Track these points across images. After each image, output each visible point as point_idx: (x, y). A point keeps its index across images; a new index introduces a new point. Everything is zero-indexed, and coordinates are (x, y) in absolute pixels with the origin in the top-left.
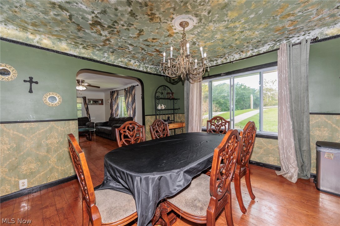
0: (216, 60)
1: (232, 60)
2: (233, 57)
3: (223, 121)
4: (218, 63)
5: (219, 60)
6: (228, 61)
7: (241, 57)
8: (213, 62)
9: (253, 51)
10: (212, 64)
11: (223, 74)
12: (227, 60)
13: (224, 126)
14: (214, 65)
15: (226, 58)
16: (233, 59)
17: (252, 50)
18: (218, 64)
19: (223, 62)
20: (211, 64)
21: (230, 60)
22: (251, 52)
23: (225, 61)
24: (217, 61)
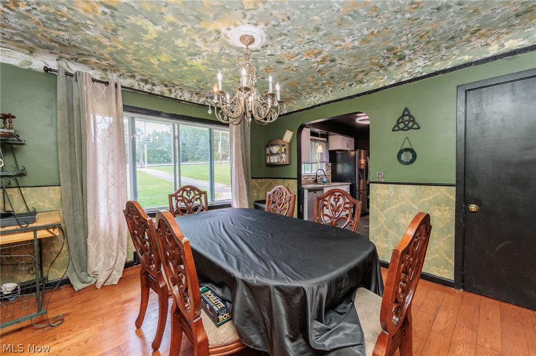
0: (153, 85)
1: (178, 98)
2: (181, 94)
3: (197, 193)
4: (153, 90)
5: (159, 87)
6: (173, 96)
7: (191, 99)
8: (146, 84)
9: (207, 100)
10: (141, 87)
11: (164, 113)
12: (170, 94)
13: (198, 200)
14: (145, 90)
15: (170, 90)
16: (181, 97)
17: (207, 98)
18: (153, 92)
19: (163, 93)
20: (139, 85)
21: (176, 97)
22: (204, 99)
23: (167, 94)
24: (154, 87)
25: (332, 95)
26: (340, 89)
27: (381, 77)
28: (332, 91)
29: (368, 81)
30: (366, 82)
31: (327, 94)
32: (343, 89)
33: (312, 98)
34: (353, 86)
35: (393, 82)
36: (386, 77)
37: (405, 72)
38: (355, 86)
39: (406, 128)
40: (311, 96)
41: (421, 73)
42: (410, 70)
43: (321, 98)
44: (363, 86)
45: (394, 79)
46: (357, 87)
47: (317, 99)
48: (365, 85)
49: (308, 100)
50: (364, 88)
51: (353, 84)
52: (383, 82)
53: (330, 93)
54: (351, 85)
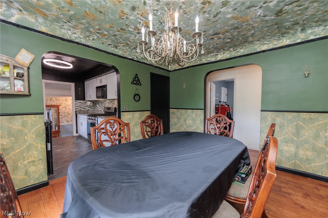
25: (92, 42)
26: (100, 42)
27: (126, 51)
28: (93, 39)
29: (120, 49)
30: (119, 49)
31: (88, 39)
32: (103, 43)
33: (70, 32)
34: (110, 46)
35: (130, 57)
36: (128, 53)
37: (136, 56)
38: (111, 47)
39: (137, 84)
40: (71, 30)
41: (141, 60)
42: (137, 56)
43: (80, 38)
44: (116, 50)
45: (131, 56)
46: (113, 49)
47: (75, 35)
48: (117, 50)
49: (63, 31)
50: (116, 51)
51: (111, 45)
52: (126, 55)
53: (91, 39)
54: (109, 45)
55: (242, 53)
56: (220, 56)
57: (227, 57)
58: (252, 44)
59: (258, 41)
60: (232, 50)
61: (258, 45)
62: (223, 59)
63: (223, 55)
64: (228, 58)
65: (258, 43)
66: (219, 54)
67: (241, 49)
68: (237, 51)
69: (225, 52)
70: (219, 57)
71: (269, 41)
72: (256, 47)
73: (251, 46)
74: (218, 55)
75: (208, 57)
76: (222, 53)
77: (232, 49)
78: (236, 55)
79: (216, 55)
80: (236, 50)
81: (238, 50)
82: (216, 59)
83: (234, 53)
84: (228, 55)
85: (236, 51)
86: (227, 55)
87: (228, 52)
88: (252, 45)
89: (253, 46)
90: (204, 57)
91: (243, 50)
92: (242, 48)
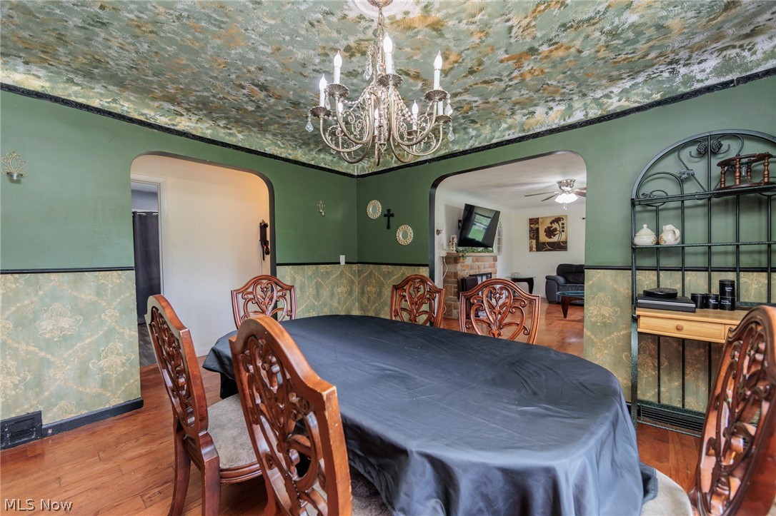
55: (239, 142)
56: (188, 124)
57: (205, 133)
58: (261, 134)
59: (275, 135)
60: (222, 125)
61: (269, 142)
62: (194, 132)
63: (197, 123)
64: (209, 137)
65: (270, 137)
66: (187, 116)
67: (240, 132)
68: (231, 132)
69: (204, 119)
70: (183, 123)
71: (283, 144)
72: (265, 143)
73: (257, 138)
74: (182, 115)
75: (148, 106)
76: (194, 118)
77: (222, 123)
78: (228, 140)
79: (177, 114)
80: (230, 129)
81: (234, 131)
82: (174, 125)
83: (225, 133)
84: (209, 132)
85: (229, 131)
86: (207, 128)
87: (211, 122)
88: (259, 136)
89: (261, 139)
90: (132, 98)
91: (242, 137)
92: (242, 132)
